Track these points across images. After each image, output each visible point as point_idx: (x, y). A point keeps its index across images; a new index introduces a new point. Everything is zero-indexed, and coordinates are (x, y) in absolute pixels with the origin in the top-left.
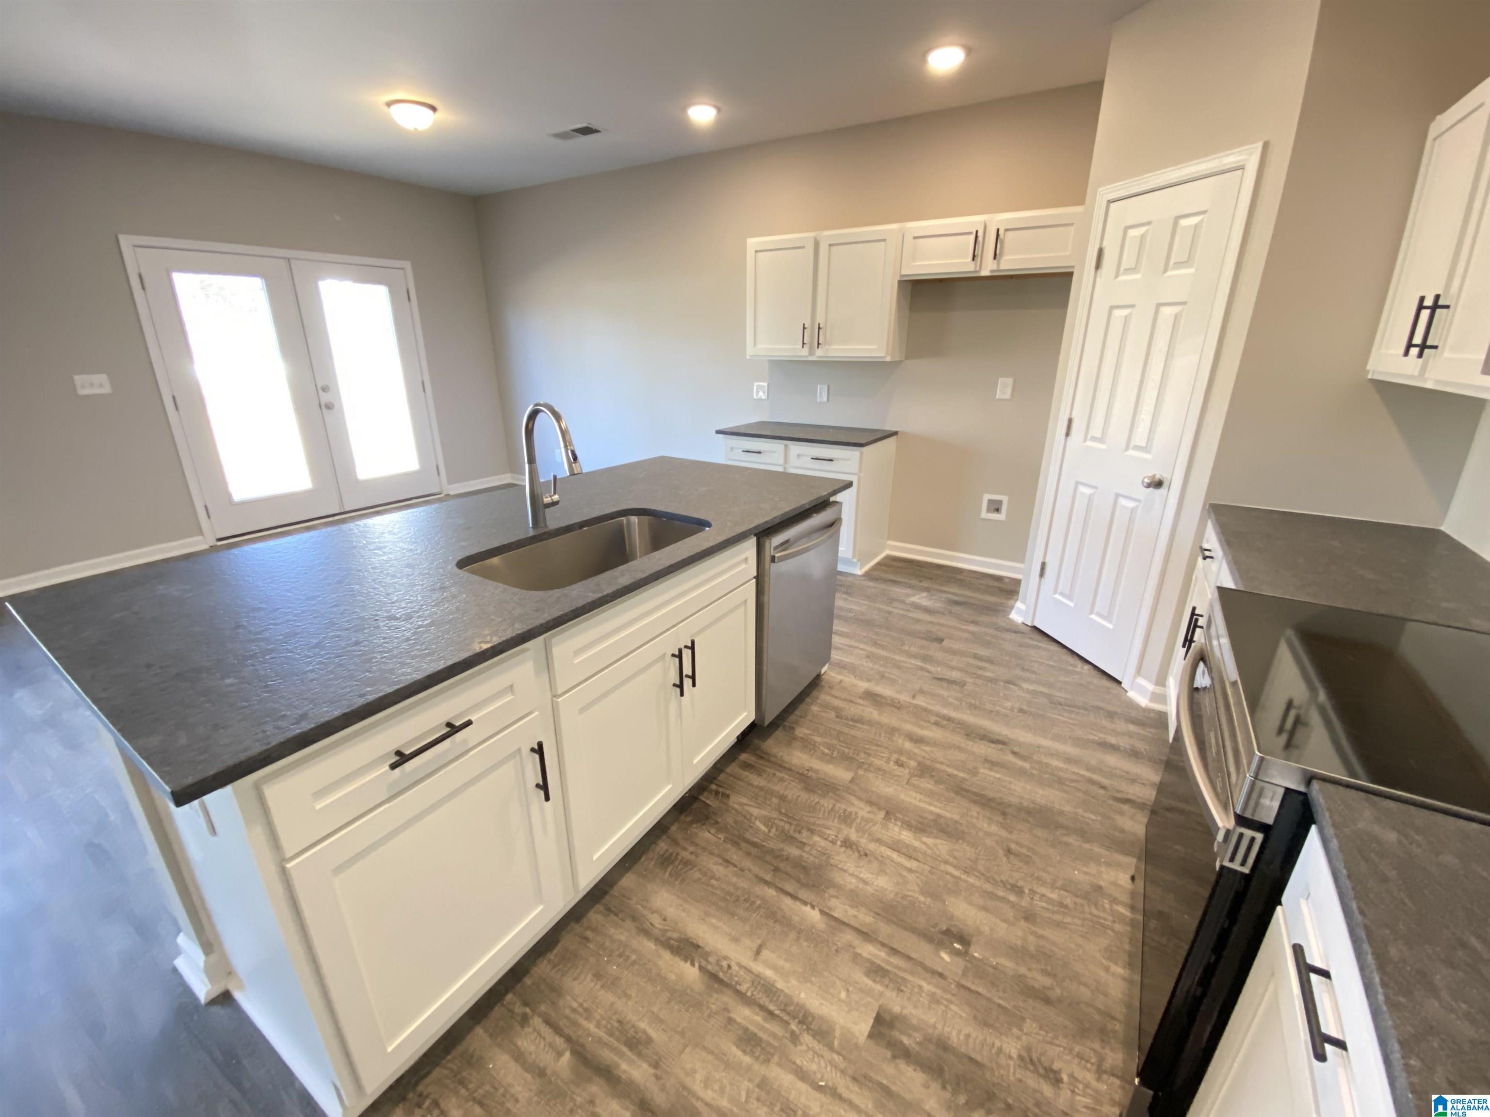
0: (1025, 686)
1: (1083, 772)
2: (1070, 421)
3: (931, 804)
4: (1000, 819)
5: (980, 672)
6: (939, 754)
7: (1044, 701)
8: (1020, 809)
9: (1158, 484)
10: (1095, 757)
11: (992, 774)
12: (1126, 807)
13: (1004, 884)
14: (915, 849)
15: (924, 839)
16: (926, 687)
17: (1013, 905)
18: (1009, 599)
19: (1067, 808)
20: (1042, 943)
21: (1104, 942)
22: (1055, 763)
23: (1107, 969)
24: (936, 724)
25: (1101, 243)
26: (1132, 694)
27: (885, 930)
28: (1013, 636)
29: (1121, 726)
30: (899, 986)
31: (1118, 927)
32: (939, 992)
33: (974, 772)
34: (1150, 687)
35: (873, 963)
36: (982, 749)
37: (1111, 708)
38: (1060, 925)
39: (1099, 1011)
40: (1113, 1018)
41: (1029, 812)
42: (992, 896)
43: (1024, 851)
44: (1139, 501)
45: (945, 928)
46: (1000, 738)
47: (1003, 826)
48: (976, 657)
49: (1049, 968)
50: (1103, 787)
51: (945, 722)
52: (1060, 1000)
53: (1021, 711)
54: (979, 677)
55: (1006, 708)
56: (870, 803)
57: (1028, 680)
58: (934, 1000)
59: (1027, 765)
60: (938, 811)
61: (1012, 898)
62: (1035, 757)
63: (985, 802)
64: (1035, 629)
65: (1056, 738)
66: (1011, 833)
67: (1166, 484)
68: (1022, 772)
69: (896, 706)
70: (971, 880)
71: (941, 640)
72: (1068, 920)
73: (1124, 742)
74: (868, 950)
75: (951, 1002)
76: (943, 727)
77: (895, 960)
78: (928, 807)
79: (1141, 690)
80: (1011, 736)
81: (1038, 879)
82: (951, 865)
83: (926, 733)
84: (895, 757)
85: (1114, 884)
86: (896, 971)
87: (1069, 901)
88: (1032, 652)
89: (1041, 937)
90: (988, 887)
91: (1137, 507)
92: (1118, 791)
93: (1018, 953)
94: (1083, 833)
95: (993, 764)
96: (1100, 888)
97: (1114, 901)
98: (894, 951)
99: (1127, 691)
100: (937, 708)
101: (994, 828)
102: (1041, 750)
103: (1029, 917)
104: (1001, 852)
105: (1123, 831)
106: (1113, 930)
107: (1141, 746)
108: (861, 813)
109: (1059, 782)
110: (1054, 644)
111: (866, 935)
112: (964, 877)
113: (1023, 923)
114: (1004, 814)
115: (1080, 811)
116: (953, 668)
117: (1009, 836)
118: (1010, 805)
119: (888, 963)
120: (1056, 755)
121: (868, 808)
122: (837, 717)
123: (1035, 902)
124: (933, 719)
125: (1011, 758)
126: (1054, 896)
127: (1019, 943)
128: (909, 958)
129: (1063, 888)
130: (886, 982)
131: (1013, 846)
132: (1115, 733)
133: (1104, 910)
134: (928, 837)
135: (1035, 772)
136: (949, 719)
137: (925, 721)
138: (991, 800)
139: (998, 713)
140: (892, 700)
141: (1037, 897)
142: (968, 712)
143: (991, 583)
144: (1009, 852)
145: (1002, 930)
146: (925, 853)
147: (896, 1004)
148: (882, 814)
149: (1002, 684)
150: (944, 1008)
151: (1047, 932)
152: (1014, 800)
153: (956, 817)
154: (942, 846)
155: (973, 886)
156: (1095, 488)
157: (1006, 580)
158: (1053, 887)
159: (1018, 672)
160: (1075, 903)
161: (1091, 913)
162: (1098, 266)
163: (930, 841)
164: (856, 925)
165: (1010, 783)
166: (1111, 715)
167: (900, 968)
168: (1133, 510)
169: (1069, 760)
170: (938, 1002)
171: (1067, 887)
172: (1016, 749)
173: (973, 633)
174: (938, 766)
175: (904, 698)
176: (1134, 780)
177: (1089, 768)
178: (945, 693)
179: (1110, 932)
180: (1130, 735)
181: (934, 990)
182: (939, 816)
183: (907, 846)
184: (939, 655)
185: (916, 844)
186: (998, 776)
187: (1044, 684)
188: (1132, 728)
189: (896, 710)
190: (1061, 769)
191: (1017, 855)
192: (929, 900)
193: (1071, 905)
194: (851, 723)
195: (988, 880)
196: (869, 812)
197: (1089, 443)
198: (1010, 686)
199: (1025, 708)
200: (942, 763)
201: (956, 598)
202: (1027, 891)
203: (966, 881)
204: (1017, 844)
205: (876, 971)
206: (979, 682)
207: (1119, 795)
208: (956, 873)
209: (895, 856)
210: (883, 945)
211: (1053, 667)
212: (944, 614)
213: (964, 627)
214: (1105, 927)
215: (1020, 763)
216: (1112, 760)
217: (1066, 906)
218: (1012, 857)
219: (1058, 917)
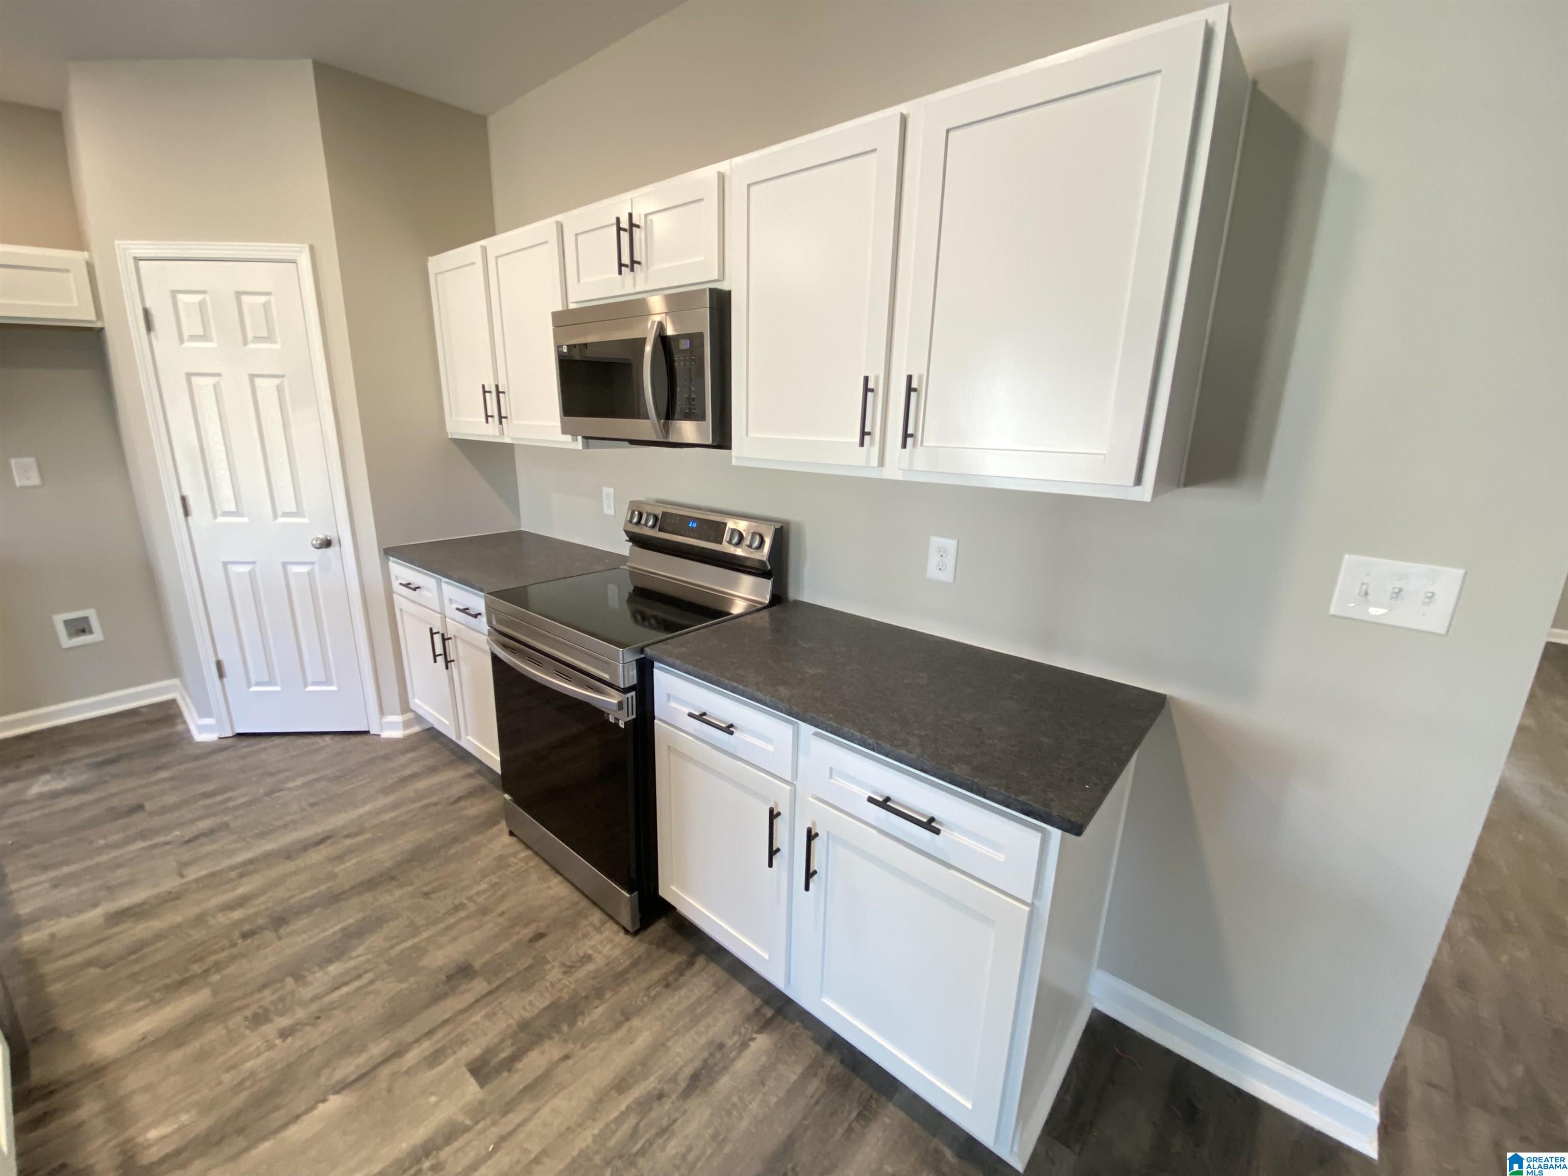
0: (291, 785)
1: (413, 806)
2: (184, 500)
3: (324, 930)
4: (394, 883)
5: (231, 804)
6: (280, 893)
7: (323, 784)
8: (399, 865)
9: (327, 544)
10: (409, 791)
11: (348, 864)
12: (462, 803)
13: (448, 914)
14: (356, 968)
15: (354, 954)
16: (185, 857)
17: (468, 917)
18: (174, 725)
19: (430, 835)
20: (507, 916)
21: (534, 877)
22: (387, 817)
23: (550, 888)
24: (241, 876)
25: (143, 301)
26: (387, 734)
27: (406, 1033)
28: (225, 755)
29: (403, 759)
30: (462, 1041)
31: (531, 864)
32: (488, 1009)
33: (332, 876)
34: (398, 718)
35: (425, 1058)
36: (315, 856)
37: (382, 753)
38: (504, 897)
39: (568, 908)
40: (576, 904)
41: (409, 861)
42: (448, 928)
43: (435, 884)
44: (313, 563)
45: (444, 978)
46: (321, 837)
47: (402, 885)
48: (205, 795)
49: (525, 921)
50: (436, 804)
51: (251, 867)
52: (548, 927)
53: (312, 805)
54: (235, 808)
55: (296, 812)
56: (264, 986)
57: (289, 779)
58: (490, 1016)
59: (368, 836)
60: (338, 927)
61: (463, 914)
62: (367, 826)
63: (371, 884)
64: (240, 735)
65: (365, 802)
66: (413, 884)
67: (335, 542)
68: (372, 843)
69: (172, 898)
70: (424, 935)
71: (140, 807)
72: (505, 888)
73: (415, 768)
74: (412, 1057)
75: (501, 1003)
76: (251, 873)
77: (440, 1034)
78: (323, 935)
79: (392, 726)
80: (330, 827)
81: (464, 888)
82: (397, 944)
83: (241, 891)
84: (236, 934)
85: (505, 846)
86: (448, 1038)
87: (494, 879)
88: (263, 756)
89: (502, 914)
90: (442, 926)
91: (313, 569)
92: (448, 798)
93: (503, 934)
94: (456, 839)
95: (340, 858)
96: (501, 856)
97: (515, 854)
98: (430, 1033)
99: (379, 735)
100: (226, 863)
101: (398, 893)
102: (366, 817)
103: (484, 911)
104: (422, 901)
105: (476, 817)
106: (531, 867)
107: (430, 762)
108: (266, 1003)
109: (402, 826)
110: (274, 738)
111: (398, 1053)
112: (417, 940)
113: (487, 918)
114: (393, 878)
115: (440, 830)
116: (193, 821)
117: (414, 887)
118: (390, 870)
119: (438, 1041)
120: (378, 812)
121: (267, 992)
122: (105, 967)
123: (478, 901)
124: (233, 874)
125: (348, 842)
126: (483, 886)
127: (496, 929)
128: (446, 1022)
129: (484, 876)
130: (450, 1051)
131: (426, 889)
132: (403, 767)
133: (516, 864)
134: (355, 950)
135: (380, 835)
136: (251, 861)
137: (227, 883)
138: (370, 881)
139: (294, 822)
140: (157, 897)
141: (475, 898)
142: (263, 842)
143: (126, 721)
144: (426, 895)
145: (479, 935)
146: (368, 961)
147: (473, 1050)
148: (289, 981)
149: (267, 798)
150: (501, 1012)
151: (503, 907)
152: (388, 864)
153: (360, 916)
154: (375, 940)
155: (429, 937)
156: (253, 563)
157: (144, 710)
158: (477, 883)
159: (269, 780)
160: (499, 877)
161: (512, 872)
162: (149, 327)
163: (361, 950)
164: (379, 1060)
165: (371, 857)
166: (387, 758)
167: (449, 1034)
168: (310, 574)
169: (395, 806)
170: (494, 1014)
171: (484, 874)
172: (346, 833)
173: (171, 779)
174: (292, 901)
175: (171, 883)
176: (449, 784)
177: (413, 801)
178: (216, 846)
179: (531, 870)
180: (413, 761)
181: (483, 1013)
182: (343, 929)
183: (347, 972)
184: (157, 821)
185: (351, 964)
186: (354, 861)
187: (307, 773)
188: (410, 755)
189: (178, 902)
190: (396, 817)
191: (434, 891)
192: (412, 980)
193: (498, 880)
194: (133, 957)
195: (434, 923)
196: (273, 993)
197: (221, 520)
198: (277, 794)
199: (313, 800)
200: (292, 897)
201: (100, 759)
202: (466, 901)
203: (422, 941)
204: (426, 884)
205: (434, 1059)
206: (240, 812)
207: (452, 800)
208: (408, 944)
209: (345, 990)
210: (417, 1041)
211: (297, 756)
212: (106, 782)
213: (152, 780)
214: (527, 870)
215: (360, 839)
216: (422, 784)
217: (496, 884)
218: (433, 896)
219: (500, 893)
